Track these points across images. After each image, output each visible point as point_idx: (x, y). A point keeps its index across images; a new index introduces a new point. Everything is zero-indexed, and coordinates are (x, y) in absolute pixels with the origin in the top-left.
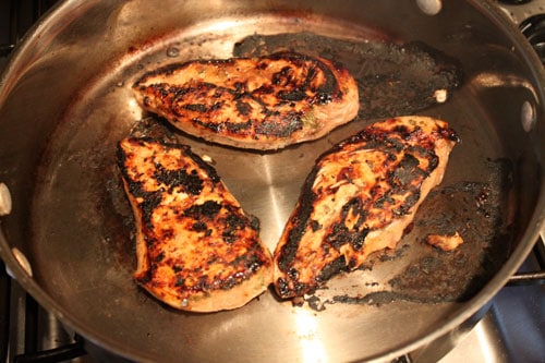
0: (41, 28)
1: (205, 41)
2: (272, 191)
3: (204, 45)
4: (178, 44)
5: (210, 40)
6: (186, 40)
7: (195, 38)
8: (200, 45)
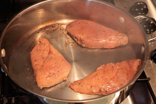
0: (20, 13)
1: (62, 24)
2: (74, 63)
3: (62, 25)
4: (55, 24)
5: (64, 24)
6: (57, 24)
7: (60, 23)
8: (61, 25)
